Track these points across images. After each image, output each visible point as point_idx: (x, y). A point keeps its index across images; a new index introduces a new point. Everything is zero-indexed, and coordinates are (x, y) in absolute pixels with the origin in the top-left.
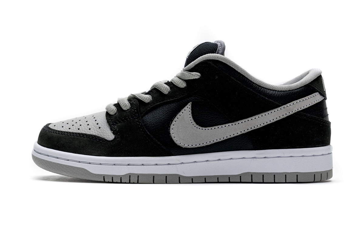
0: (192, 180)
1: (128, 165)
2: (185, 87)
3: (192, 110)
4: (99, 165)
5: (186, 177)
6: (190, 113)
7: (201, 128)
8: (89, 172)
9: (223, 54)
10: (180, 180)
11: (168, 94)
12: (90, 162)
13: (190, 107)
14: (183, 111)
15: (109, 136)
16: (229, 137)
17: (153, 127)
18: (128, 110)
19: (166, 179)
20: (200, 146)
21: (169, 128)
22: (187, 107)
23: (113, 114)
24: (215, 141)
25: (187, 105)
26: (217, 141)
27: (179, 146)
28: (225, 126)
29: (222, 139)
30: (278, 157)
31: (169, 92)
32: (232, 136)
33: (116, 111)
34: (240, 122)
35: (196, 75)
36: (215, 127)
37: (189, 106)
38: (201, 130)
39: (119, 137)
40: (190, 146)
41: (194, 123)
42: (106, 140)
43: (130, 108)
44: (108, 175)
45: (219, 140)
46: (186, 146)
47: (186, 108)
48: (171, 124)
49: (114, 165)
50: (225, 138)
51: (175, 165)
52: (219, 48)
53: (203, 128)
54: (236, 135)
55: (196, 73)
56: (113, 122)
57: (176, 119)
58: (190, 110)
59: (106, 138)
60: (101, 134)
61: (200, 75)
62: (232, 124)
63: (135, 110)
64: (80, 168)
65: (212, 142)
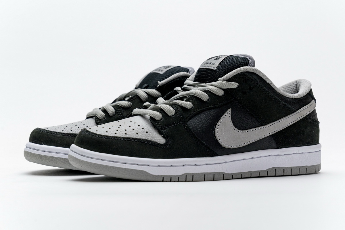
0: (233, 177)
1: (184, 166)
2: (223, 95)
3: (231, 115)
4: (158, 166)
5: (228, 174)
6: (230, 118)
7: (239, 131)
8: (149, 173)
9: (254, 66)
10: (224, 177)
11: (207, 101)
12: (149, 164)
13: (230, 113)
14: (224, 116)
15: (160, 139)
16: (261, 138)
17: (200, 131)
18: (173, 115)
19: (214, 177)
20: (240, 146)
21: (214, 132)
22: (228, 113)
23: (159, 119)
24: (251, 142)
25: (227, 111)
26: (252, 142)
27: (224, 147)
28: (258, 129)
29: (256, 140)
30: (294, 154)
31: (208, 100)
32: (263, 137)
33: (161, 117)
34: (269, 125)
35: (234, 85)
36: (250, 130)
37: (229, 111)
38: (239, 133)
39: (170, 141)
40: (232, 147)
41: (233, 126)
42: (159, 144)
43: (175, 114)
44: (167, 176)
45: (253, 141)
46: (229, 147)
47: (226, 114)
48: (215, 128)
49: (172, 166)
50: (258, 139)
51: (221, 164)
52: (250, 61)
53: (241, 131)
54: (266, 136)
55: (235, 83)
56: (161, 127)
57: (219, 123)
58: (230, 116)
59: (157, 142)
60: (150, 137)
61: (238, 85)
62: (263, 127)
63: (181, 115)
64: (140, 170)
65: (249, 143)
